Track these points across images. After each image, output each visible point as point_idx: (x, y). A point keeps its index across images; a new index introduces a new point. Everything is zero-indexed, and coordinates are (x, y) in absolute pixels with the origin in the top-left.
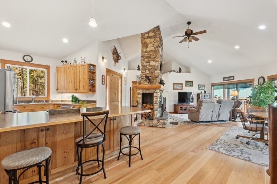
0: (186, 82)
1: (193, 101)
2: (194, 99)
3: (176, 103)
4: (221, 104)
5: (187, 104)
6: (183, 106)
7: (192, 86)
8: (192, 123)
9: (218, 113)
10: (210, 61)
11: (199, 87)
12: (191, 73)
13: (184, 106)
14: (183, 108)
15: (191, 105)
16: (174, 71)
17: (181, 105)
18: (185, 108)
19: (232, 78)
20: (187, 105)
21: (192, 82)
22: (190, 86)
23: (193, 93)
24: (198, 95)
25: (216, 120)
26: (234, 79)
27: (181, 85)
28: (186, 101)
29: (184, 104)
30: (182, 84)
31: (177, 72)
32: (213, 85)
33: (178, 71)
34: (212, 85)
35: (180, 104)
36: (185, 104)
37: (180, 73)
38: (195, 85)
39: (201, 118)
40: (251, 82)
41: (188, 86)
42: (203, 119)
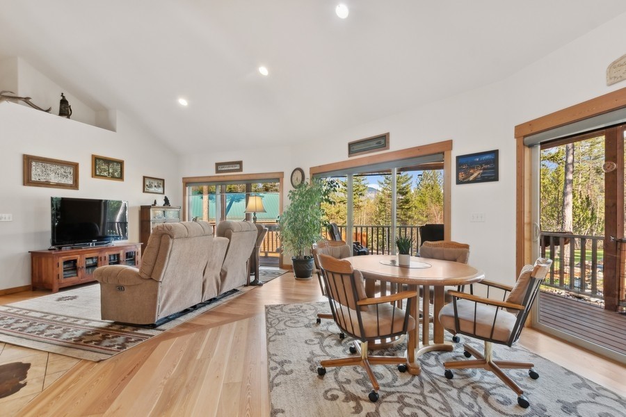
0: (96, 160)
1: (125, 231)
2: (129, 225)
3: (45, 244)
4: (230, 238)
5: (99, 247)
6: (78, 257)
7: (121, 178)
8: (120, 340)
9: (222, 270)
10: (183, 102)
11: (147, 183)
12: (113, 130)
13: (84, 254)
14: (81, 262)
15: (118, 248)
16: (26, 100)
17: (68, 252)
18: (90, 262)
19: (238, 167)
20: (100, 251)
21: (121, 163)
22: (113, 177)
23: (123, 202)
24: (144, 211)
25: (214, 295)
26: (241, 170)
27: (71, 170)
28: (96, 231)
29: (84, 249)
30: (75, 166)
31: (47, 111)
32: (187, 182)
33: (56, 107)
34: (188, 180)
35: (66, 249)
36: (92, 245)
37: (64, 119)
38: (133, 175)
39: (164, 306)
40: (278, 180)
41: (104, 177)
42: (171, 307)
